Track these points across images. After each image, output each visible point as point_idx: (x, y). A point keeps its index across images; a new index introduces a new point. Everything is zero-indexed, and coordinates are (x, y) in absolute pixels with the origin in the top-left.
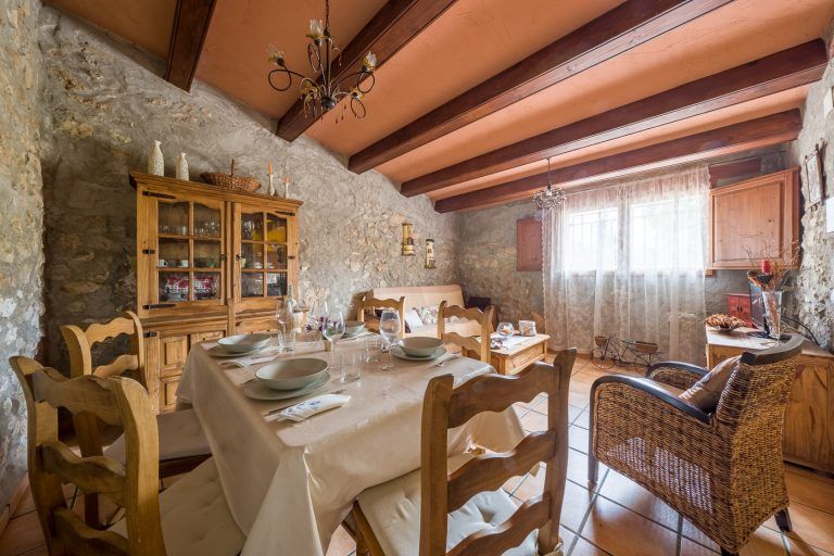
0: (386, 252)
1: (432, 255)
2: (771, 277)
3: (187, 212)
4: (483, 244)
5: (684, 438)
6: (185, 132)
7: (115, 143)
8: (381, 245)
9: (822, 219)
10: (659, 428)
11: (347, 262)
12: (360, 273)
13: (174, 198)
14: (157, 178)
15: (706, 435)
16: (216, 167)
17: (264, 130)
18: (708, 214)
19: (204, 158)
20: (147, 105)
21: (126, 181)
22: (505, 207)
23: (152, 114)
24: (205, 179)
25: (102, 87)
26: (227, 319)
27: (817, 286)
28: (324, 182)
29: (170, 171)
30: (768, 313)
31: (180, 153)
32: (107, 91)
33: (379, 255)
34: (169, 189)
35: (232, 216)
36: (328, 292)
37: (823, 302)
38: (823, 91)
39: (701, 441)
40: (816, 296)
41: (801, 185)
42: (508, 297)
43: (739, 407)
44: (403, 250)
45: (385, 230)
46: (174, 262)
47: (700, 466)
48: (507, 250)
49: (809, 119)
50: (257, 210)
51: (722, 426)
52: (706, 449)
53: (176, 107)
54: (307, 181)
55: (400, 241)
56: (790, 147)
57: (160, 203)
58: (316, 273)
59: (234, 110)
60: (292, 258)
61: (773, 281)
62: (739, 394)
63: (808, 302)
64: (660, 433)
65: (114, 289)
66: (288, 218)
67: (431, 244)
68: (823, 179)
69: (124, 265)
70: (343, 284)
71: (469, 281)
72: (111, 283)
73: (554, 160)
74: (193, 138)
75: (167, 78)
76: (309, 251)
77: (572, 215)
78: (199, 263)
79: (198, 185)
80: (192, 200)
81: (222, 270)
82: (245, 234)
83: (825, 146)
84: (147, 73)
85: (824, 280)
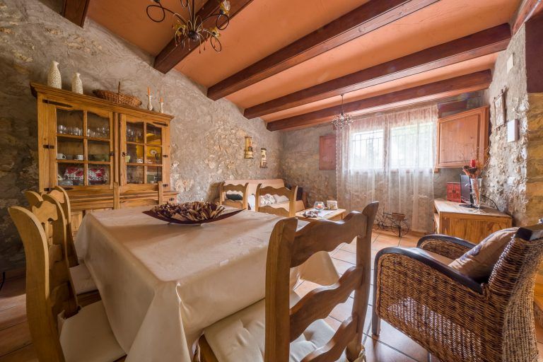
0: (234, 155)
1: (265, 159)
2: (476, 169)
3: (82, 119)
4: (298, 153)
5: (457, 305)
6: (80, 58)
7: (18, 61)
8: (230, 151)
9: (503, 135)
10: (433, 294)
11: (206, 162)
12: (215, 170)
13: (71, 107)
14: (56, 90)
15: (478, 304)
16: (106, 87)
17: (145, 63)
18: (436, 134)
19: (96, 79)
20: (47, 34)
21: (28, 91)
22: (313, 129)
23: (51, 41)
24: (97, 94)
25: (6, 15)
26: (113, 199)
27: (499, 176)
28: (190, 104)
29: (67, 87)
30: (473, 192)
31: (75, 73)
32: (10, 18)
33: (229, 158)
34: (66, 99)
35: (119, 123)
36: (192, 182)
37: (502, 185)
38: (507, 56)
39: (473, 308)
40: (498, 182)
41: (490, 116)
42: (314, 187)
43: (513, 280)
44: (245, 154)
45: (233, 141)
46: (71, 157)
47: (471, 331)
48: (314, 156)
49: (497, 75)
50: (139, 120)
51: (495, 297)
52: (478, 316)
53: (72, 38)
54: (177, 102)
55: (243, 149)
56: (483, 94)
57: (58, 110)
58: (184, 168)
59: (120, 46)
60: (165, 156)
61: (476, 172)
62: (513, 268)
63: (493, 186)
64: (434, 298)
65: (19, 175)
66: (163, 127)
67: (264, 151)
68: (505, 111)
69: (27, 158)
70: (203, 177)
71: (289, 177)
72: (16, 171)
73: (346, 96)
74: (87, 63)
75: (63, 14)
76: (178, 153)
77: (355, 134)
78: (92, 157)
79: (90, 98)
80: (86, 109)
81: (111, 163)
82: (130, 138)
83: (507, 90)
84: (46, 8)
85: (504, 172)
